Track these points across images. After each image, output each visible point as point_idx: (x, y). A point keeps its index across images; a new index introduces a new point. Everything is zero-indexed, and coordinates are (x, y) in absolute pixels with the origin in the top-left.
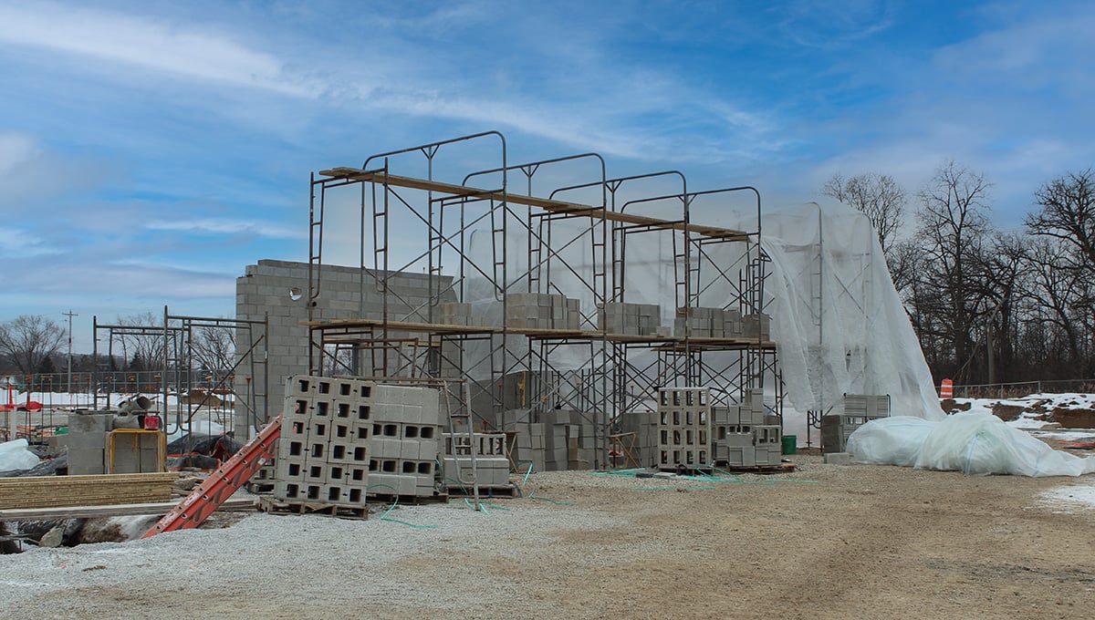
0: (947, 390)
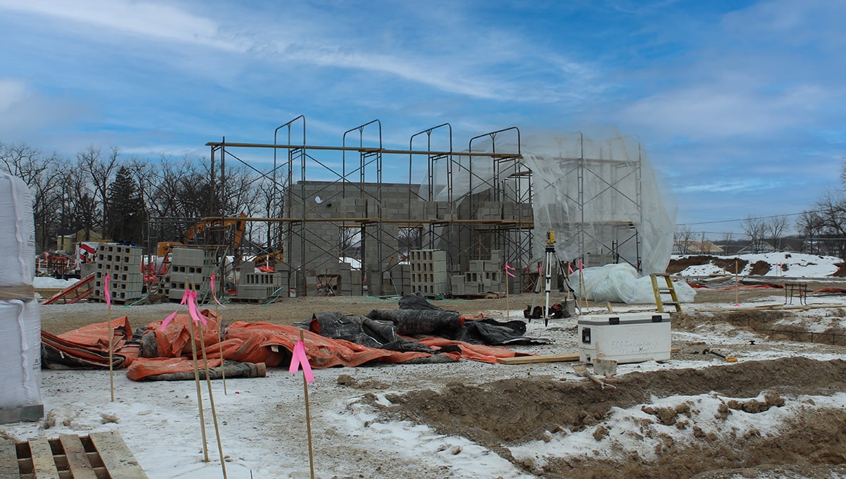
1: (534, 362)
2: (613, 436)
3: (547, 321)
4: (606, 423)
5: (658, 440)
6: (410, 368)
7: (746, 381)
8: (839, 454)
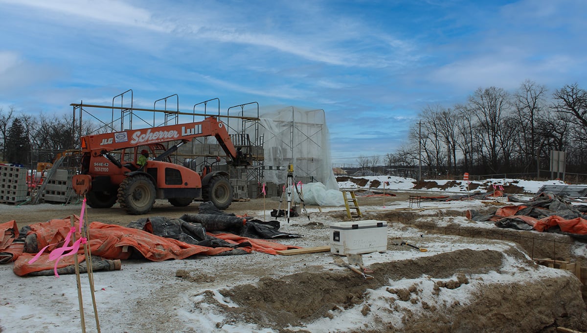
0: (466, 177)
1: (301, 254)
2: (373, 311)
3: (289, 220)
4: (367, 302)
5: (403, 313)
6: (221, 260)
7: (442, 266)
8: (502, 313)
